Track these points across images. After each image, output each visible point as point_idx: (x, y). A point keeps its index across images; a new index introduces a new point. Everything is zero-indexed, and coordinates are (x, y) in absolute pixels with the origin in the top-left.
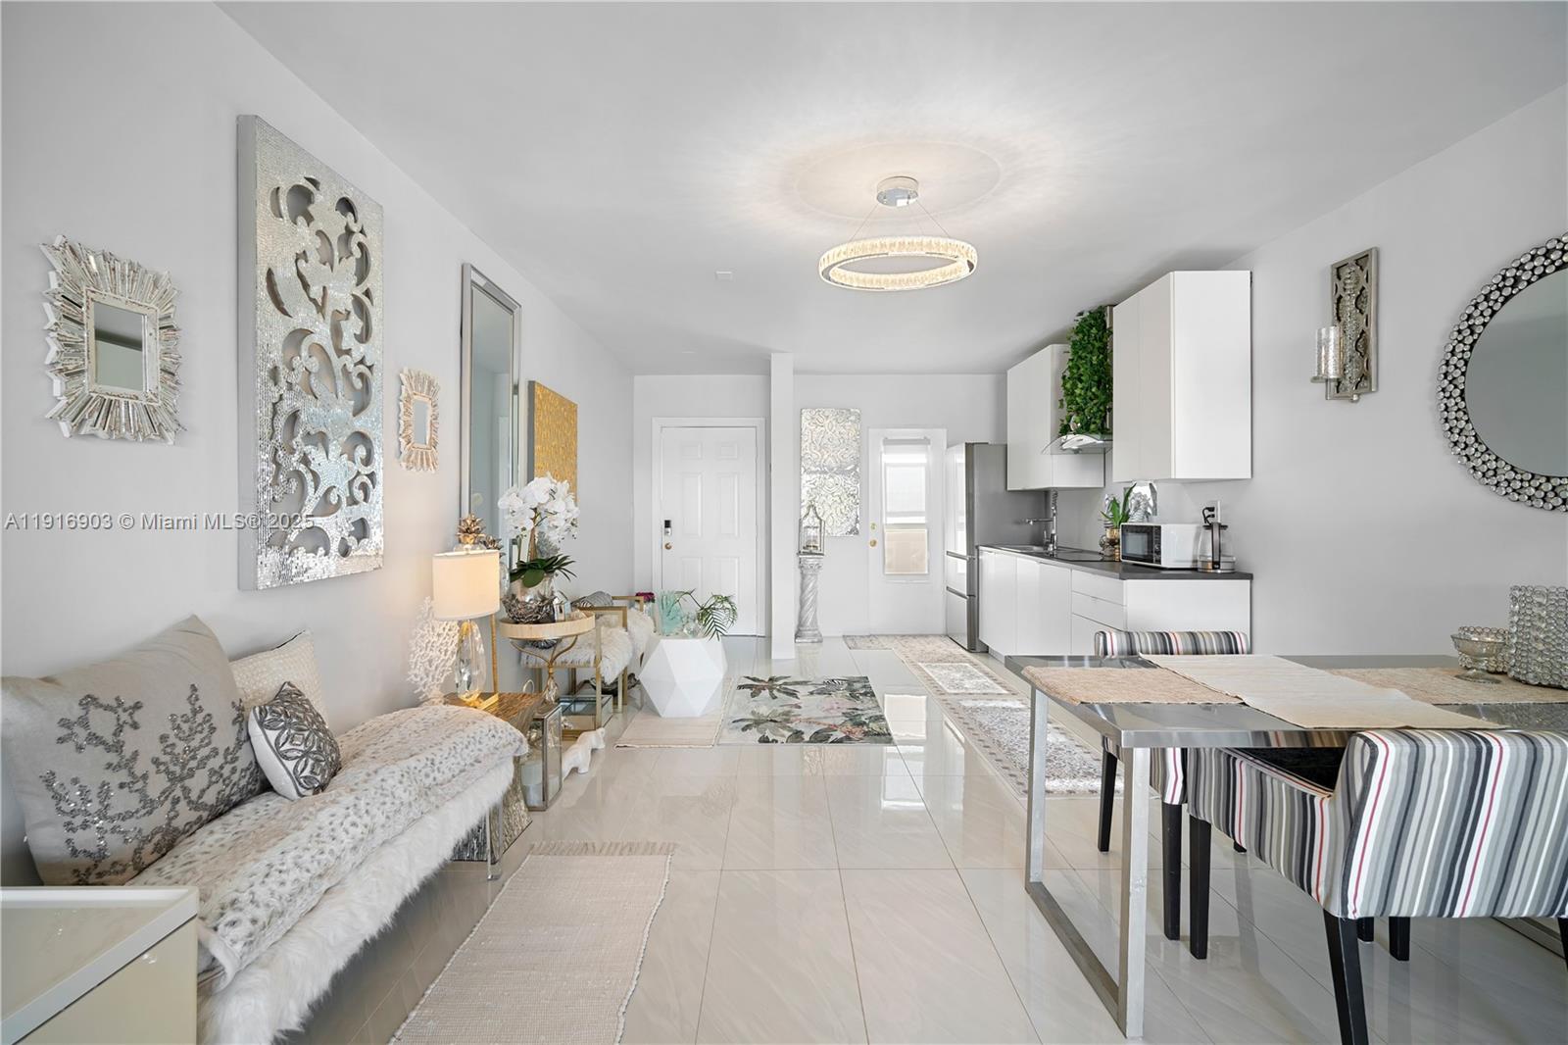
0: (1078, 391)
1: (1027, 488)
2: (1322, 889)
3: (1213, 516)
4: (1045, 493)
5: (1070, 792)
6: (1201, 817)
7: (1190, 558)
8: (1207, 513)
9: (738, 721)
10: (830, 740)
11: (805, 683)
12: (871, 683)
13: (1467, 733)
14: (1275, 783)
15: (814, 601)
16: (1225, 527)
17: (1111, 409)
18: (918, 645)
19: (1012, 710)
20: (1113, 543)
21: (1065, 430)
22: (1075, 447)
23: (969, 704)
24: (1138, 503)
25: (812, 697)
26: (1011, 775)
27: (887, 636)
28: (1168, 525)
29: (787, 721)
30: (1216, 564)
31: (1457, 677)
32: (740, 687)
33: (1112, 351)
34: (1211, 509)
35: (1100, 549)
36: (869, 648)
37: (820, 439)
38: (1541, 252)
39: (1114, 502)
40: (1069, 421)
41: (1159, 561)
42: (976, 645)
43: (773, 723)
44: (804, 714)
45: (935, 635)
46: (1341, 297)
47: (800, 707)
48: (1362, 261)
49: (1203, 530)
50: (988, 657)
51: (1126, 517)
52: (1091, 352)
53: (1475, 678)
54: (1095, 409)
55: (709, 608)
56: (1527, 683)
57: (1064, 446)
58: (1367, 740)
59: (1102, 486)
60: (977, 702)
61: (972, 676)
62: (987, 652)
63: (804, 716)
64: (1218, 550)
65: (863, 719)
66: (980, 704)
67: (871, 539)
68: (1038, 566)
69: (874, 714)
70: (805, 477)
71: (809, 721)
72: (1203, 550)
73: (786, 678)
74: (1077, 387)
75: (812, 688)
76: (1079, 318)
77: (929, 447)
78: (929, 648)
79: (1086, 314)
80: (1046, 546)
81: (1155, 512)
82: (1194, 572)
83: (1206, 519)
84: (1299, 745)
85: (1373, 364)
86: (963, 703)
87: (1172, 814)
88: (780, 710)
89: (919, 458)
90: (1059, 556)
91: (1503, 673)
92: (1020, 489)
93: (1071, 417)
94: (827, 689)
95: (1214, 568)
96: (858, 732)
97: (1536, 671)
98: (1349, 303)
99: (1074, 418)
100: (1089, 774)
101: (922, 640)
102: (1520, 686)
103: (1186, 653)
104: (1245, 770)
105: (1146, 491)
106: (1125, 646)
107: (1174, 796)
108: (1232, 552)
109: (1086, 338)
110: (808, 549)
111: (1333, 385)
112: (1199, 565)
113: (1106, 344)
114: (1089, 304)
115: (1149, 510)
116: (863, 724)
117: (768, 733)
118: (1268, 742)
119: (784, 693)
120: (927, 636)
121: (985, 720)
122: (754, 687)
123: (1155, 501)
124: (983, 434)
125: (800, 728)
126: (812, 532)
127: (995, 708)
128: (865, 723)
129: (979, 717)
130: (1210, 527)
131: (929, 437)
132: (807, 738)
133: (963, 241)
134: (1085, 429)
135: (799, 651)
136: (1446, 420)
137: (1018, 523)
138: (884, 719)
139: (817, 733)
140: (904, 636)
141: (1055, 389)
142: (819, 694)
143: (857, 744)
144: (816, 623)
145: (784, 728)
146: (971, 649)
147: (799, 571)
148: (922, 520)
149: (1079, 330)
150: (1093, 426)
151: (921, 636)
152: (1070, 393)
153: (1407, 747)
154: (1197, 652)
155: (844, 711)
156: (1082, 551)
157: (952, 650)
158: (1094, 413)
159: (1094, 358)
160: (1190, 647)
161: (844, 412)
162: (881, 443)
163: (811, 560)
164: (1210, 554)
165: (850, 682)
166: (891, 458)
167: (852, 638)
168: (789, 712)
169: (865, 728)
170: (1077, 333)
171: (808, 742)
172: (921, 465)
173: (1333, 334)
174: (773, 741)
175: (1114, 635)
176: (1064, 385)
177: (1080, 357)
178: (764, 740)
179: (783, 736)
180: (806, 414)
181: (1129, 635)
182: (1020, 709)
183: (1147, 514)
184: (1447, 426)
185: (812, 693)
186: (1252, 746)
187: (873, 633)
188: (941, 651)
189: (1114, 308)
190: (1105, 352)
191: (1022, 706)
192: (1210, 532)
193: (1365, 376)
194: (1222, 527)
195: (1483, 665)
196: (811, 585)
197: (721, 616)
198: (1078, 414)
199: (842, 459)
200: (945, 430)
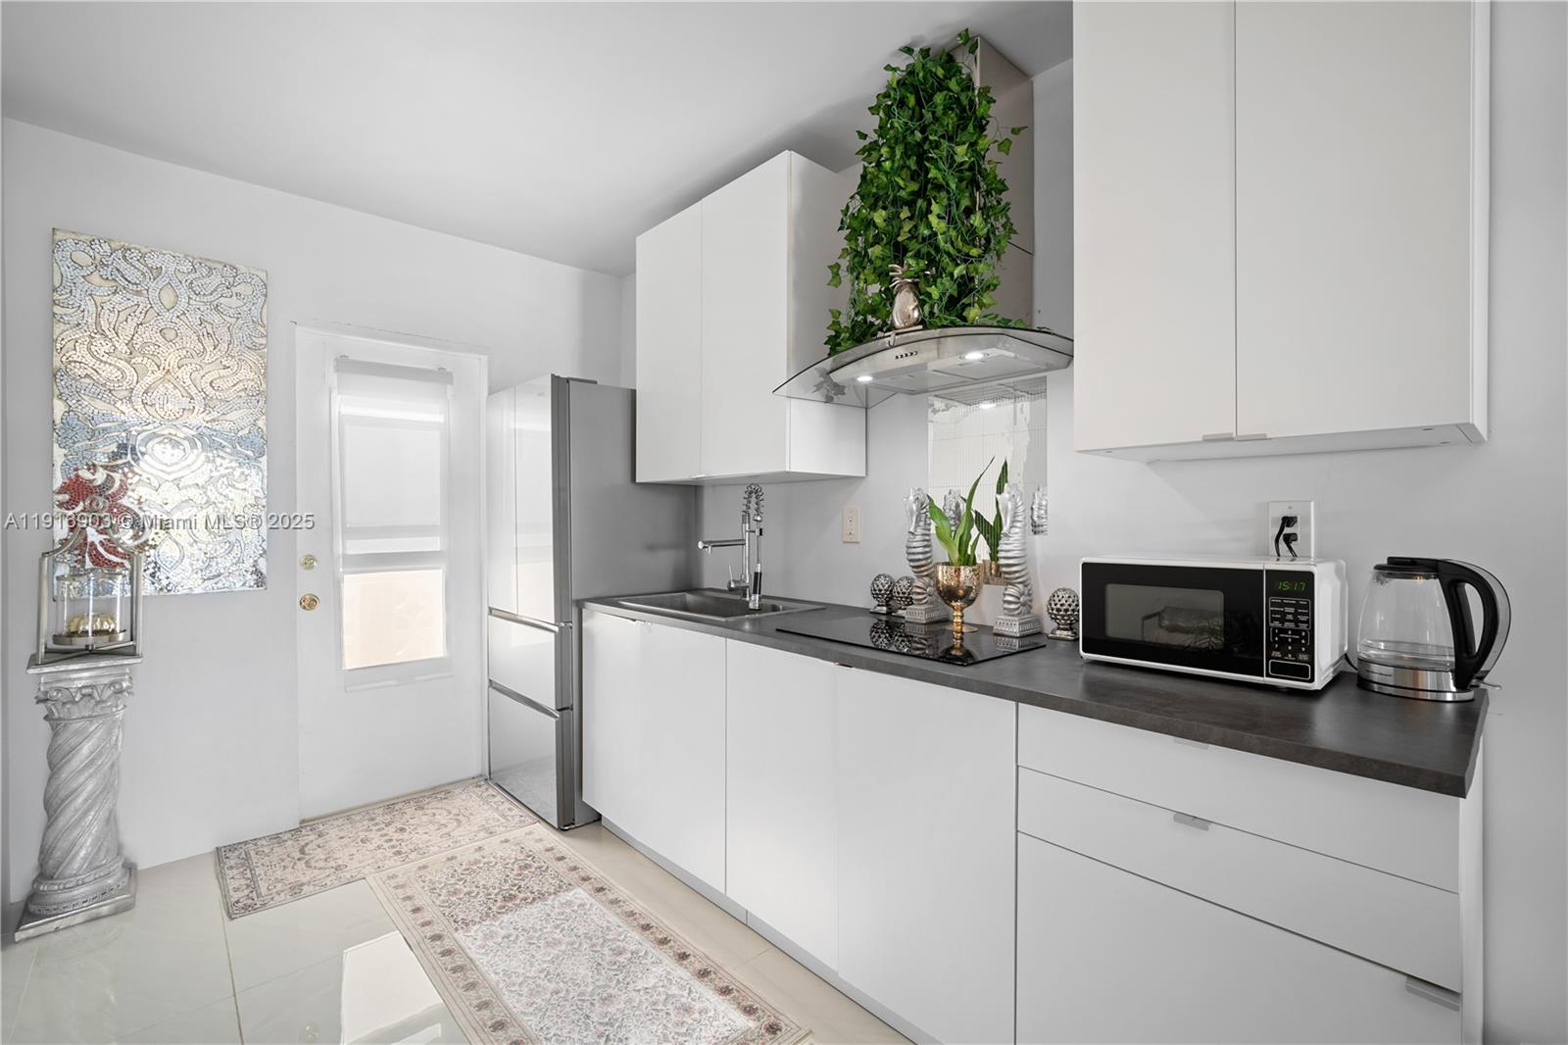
15: (102, 791)
42: (577, 817)
45: (465, 784)
52: (949, 138)
62: (598, 827)
77: (450, 389)
79: (921, 52)
89: (424, 412)
101: (441, 813)
131: (447, 369)
146: (565, 824)
148: (435, 542)
151: (436, 794)
159: (961, 149)
162: (331, 365)
163: (82, 677)
166: (356, 405)
172: (431, 425)
180: (74, 249)
199: (209, 390)
200: (484, 358)
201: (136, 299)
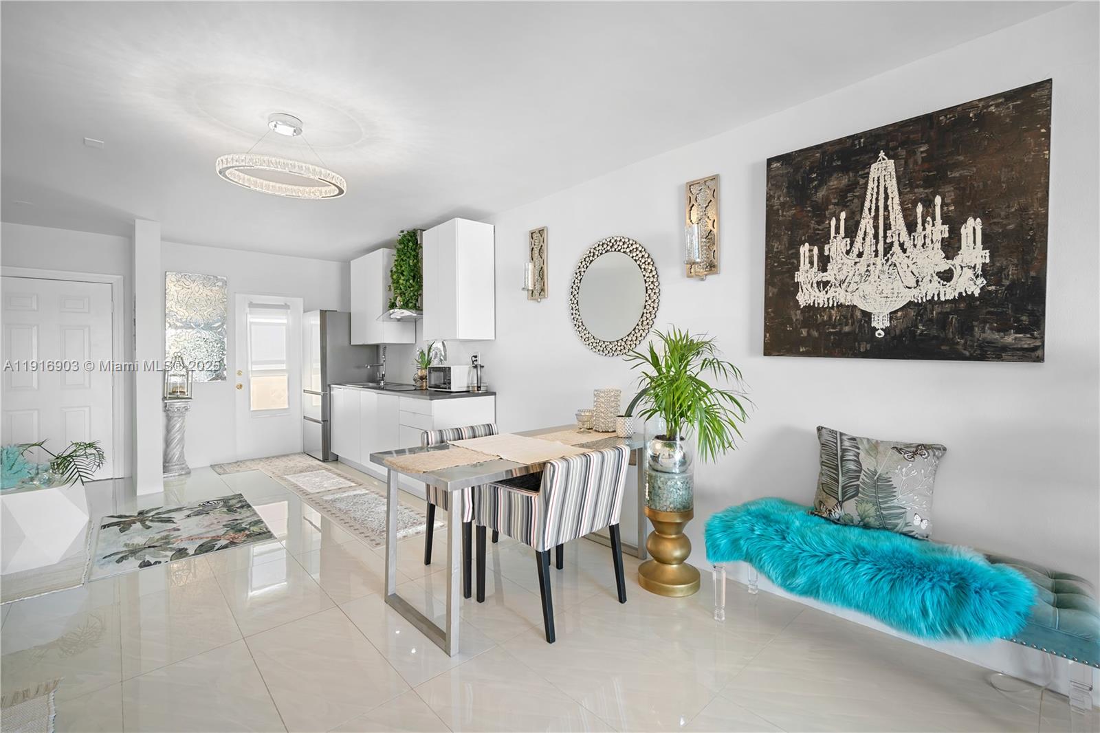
0: (401, 281)
1: (366, 344)
2: (535, 540)
3: (476, 360)
4: (377, 346)
5: (405, 537)
6: (482, 525)
7: (466, 385)
8: (474, 359)
9: (109, 556)
10: (216, 548)
11: (180, 509)
12: (246, 497)
13: (583, 454)
14: (516, 495)
15: (182, 439)
16: (483, 367)
17: (421, 295)
18: (281, 464)
19: (360, 495)
20: (422, 378)
21: (393, 306)
22: (398, 317)
23: (329, 498)
24: (436, 354)
25: (189, 519)
26: (366, 537)
27: (253, 460)
28: (455, 366)
29: (168, 543)
30: (479, 387)
31: (578, 432)
32: (104, 527)
33: (422, 258)
34: (476, 357)
35: (413, 383)
36: (238, 471)
37: (187, 299)
38: (601, 244)
39: (422, 352)
40: (395, 300)
41: (450, 388)
42: (329, 456)
43: (152, 549)
44: (184, 534)
45: (295, 454)
46: (533, 248)
47: (179, 530)
48: (541, 231)
49: (472, 368)
50: (337, 463)
51: (429, 362)
52: (409, 258)
53: (583, 432)
54: (412, 294)
55: (69, 456)
56: (599, 432)
57: (392, 316)
58: (552, 464)
59: (414, 342)
60: (335, 495)
61: (329, 478)
62: (337, 460)
63: (185, 535)
64: (479, 380)
65: (243, 526)
66: (337, 496)
67: (238, 383)
68: (376, 395)
69: (253, 520)
70: (170, 332)
71: (191, 539)
72: (472, 381)
73: (158, 509)
74: (400, 279)
75: (188, 512)
76: (401, 234)
77: (289, 311)
78: (291, 464)
79: (406, 232)
80: (378, 382)
81: (445, 359)
82: (468, 393)
83: (473, 362)
84: (524, 474)
85: (546, 284)
86: (325, 498)
87: (467, 527)
88: (158, 536)
89: (280, 320)
90: (388, 388)
91: (592, 429)
92: (361, 343)
93: (397, 297)
94: (204, 509)
95: (478, 390)
96: (241, 536)
97: (602, 427)
98: (536, 251)
99: (399, 298)
100: (414, 523)
101: (285, 459)
102: (597, 433)
103: (469, 438)
104: (503, 492)
105: (439, 345)
106: (439, 439)
107: (468, 518)
108: (486, 381)
109: (406, 248)
110: (173, 394)
111: (531, 292)
112: (471, 389)
113: (418, 254)
114: (408, 226)
115: (442, 358)
116: (245, 529)
117: (148, 558)
118: (512, 475)
119: (158, 521)
120: (287, 455)
121: (343, 506)
122: (123, 524)
123: (445, 351)
124: (332, 304)
125: (182, 546)
126: (178, 380)
127: (348, 496)
128: (246, 529)
129: (338, 505)
130: (476, 367)
131: (288, 304)
132: (191, 552)
133: (338, 174)
134: (405, 306)
135: (165, 484)
136: (572, 314)
137: (358, 367)
138: (262, 522)
139: (201, 545)
140: (268, 458)
141: (385, 278)
142: (197, 515)
143: (242, 545)
144: (183, 458)
145: (165, 550)
146: (325, 460)
147: (164, 414)
148: (284, 367)
149: (401, 242)
150: (410, 305)
151: (284, 456)
152: (396, 282)
153: (565, 464)
154: (475, 437)
155: (224, 524)
156: (402, 385)
157: (310, 462)
158: (411, 297)
159: (411, 261)
160: (471, 435)
161: (210, 279)
162: (247, 305)
163: (178, 404)
164: (476, 382)
165: (225, 501)
166: (256, 319)
167: (220, 466)
168: (168, 536)
169: (247, 532)
170: (400, 244)
171: (193, 555)
172: (283, 324)
173: (530, 266)
174: (155, 563)
175: (432, 432)
176: (392, 276)
177: (402, 259)
178: (146, 564)
179: (166, 556)
180: (171, 277)
181: (441, 431)
182: (366, 494)
183: (441, 360)
184: (572, 317)
185: (189, 516)
186: (505, 478)
187: (239, 460)
188: (301, 464)
189: (424, 232)
190: (418, 258)
191: (367, 492)
192: (475, 370)
193: (542, 290)
194: (482, 367)
195: (585, 426)
196: (178, 425)
197: (82, 462)
198: (401, 297)
199: (209, 317)
200: (302, 299)
201: (188, 290)
